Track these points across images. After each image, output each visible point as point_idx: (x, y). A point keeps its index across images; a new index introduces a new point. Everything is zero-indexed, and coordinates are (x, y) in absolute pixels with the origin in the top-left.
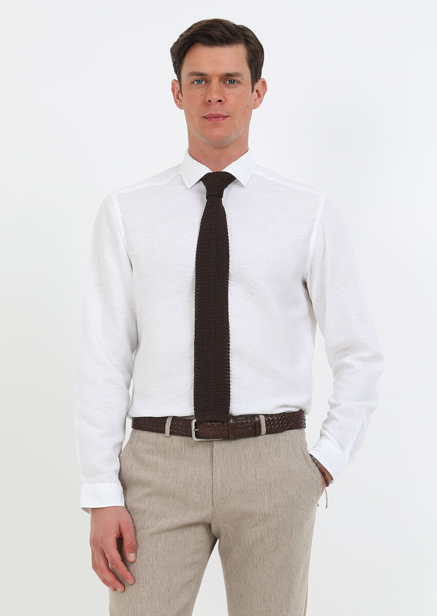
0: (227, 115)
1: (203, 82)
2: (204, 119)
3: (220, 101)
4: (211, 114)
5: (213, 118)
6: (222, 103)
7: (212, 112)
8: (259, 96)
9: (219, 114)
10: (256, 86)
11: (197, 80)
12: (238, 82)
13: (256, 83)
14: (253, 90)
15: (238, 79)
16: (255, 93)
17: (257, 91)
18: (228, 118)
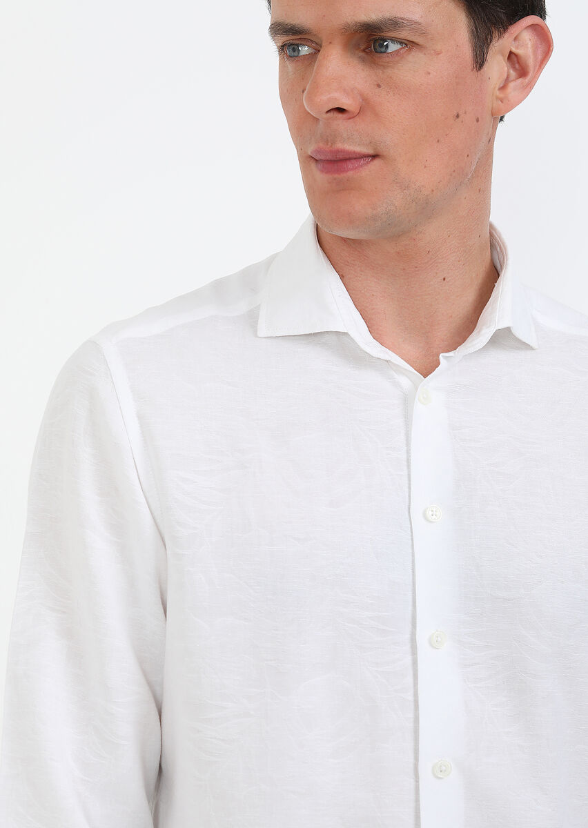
0: (371, 152)
1: (305, 50)
2: (313, 165)
3: (340, 110)
4: (320, 150)
5: (328, 161)
6: (345, 116)
7: (321, 144)
8: (520, 69)
9: (338, 151)
10: (501, 45)
11: (290, 45)
12: (409, 44)
13: (501, 35)
14: (479, 61)
15: (404, 34)
16: (496, 66)
17: (512, 57)
18: (377, 162)
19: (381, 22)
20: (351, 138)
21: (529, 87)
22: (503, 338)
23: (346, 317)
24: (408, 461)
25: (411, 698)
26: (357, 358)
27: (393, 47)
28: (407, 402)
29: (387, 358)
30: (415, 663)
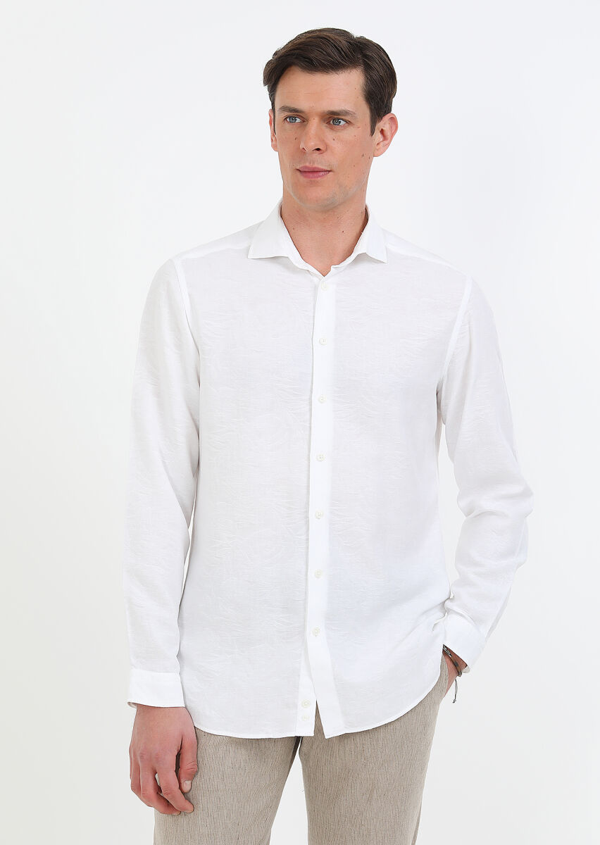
0: (329, 169)
1: (298, 120)
2: (298, 173)
3: (318, 149)
4: (306, 167)
5: (309, 172)
6: (320, 152)
7: (307, 164)
8: (385, 137)
9: (315, 168)
10: (380, 125)
11: (290, 117)
12: (348, 122)
13: (380, 121)
14: (372, 132)
15: (347, 118)
16: (378, 135)
17: (382, 132)
18: (330, 173)
19: (340, 111)
20: (320, 162)
21: (389, 144)
22: (362, 258)
23: (287, 247)
24: (314, 316)
25: (308, 425)
26: (294, 270)
27: (343, 123)
28: (316, 288)
29: (306, 268)
30: (311, 410)
